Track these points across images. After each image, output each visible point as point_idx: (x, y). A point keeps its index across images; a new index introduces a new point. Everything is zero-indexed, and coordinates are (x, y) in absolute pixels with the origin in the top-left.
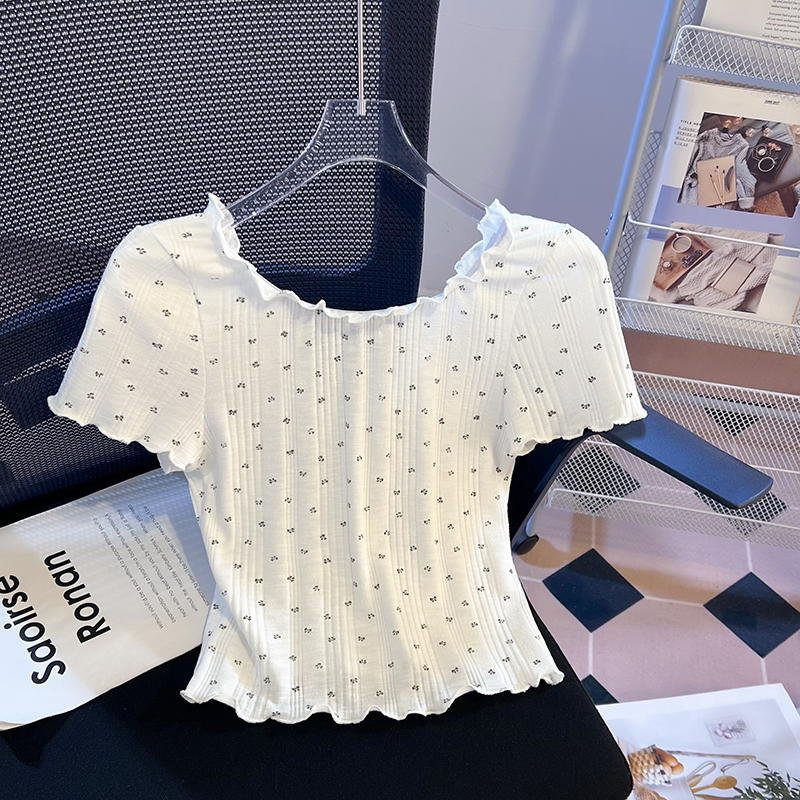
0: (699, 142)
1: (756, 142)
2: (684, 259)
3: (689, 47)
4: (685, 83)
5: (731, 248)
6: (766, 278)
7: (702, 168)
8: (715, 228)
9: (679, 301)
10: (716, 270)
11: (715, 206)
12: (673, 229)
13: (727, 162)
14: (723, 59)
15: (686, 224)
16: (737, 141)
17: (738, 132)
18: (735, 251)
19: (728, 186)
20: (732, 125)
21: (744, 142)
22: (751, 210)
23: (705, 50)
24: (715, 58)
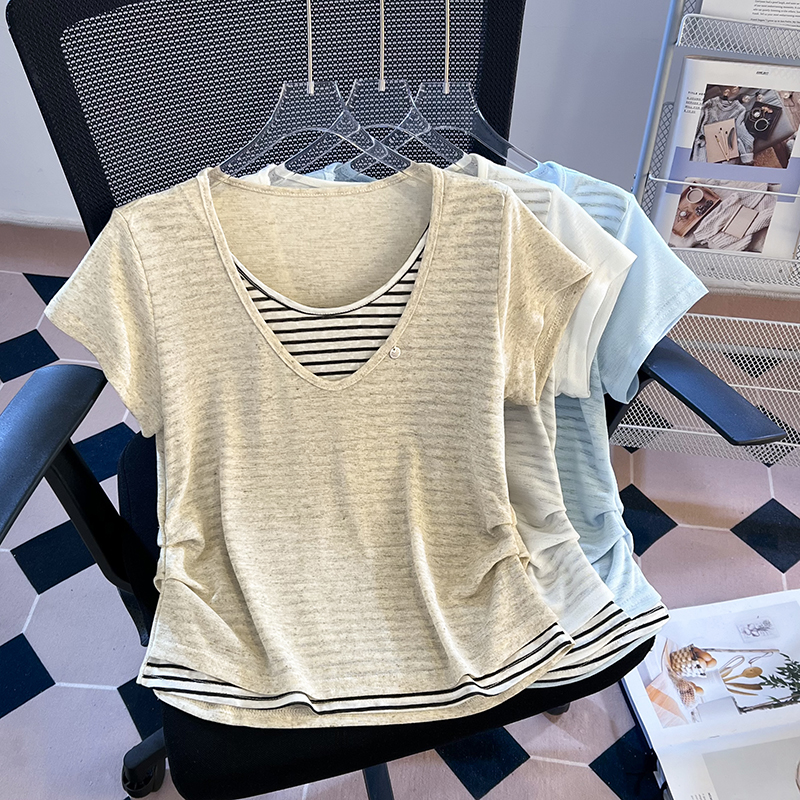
0: (704, 109)
1: (751, 106)
2: (698, 209)
3: (691, 31)
4: (690, 62)
5: (737, 198)
6: (768, 221)
7: (708, 130)
8: (722, 181)
9: (695, 245)
10: (725, 217)
11: (721, 162)
12: (687, 183)
13: (729, 124)
14: (720, 40)
15: (697, 177)
16: (736, 107)
17: (736, 99)
18: (740, 199)
19: (731, 145)
20: (731, 93)
21: (741, 107)
22: (752, 165)
23: (705, 33)
24: (713, 39)
